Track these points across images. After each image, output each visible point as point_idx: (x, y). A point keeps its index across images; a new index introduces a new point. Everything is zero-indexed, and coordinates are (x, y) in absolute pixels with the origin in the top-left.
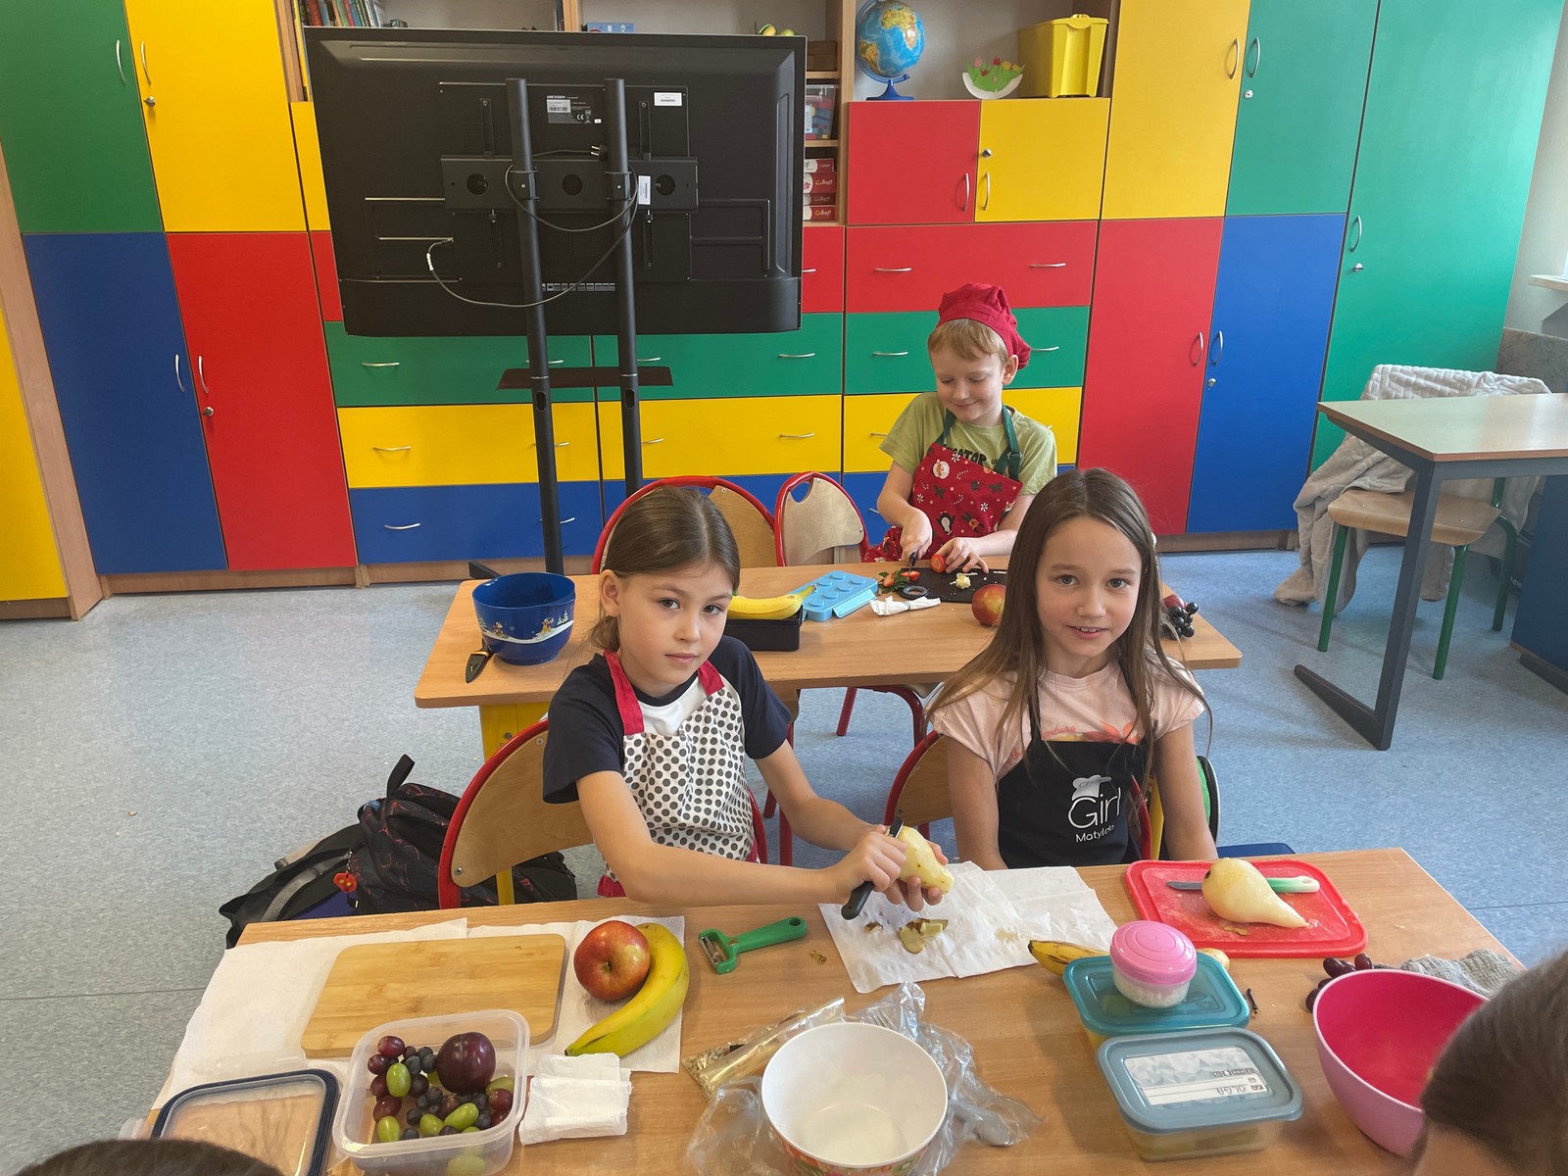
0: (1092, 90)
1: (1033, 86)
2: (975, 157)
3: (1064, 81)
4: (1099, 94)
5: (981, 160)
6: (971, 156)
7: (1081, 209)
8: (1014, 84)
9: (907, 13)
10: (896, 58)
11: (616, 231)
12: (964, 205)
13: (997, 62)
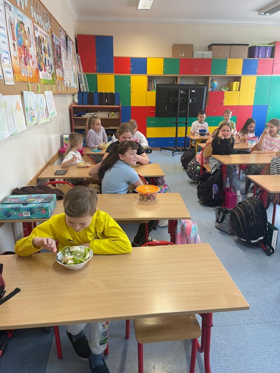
0: (238, 90)
1: (230, 90)
2: (224, 98)
3: (234, 89)
4: (238, 91)
5: (225, 98)
6: (223, 98)
7: (236, 104)
8: (228, 89)
9: (216, 81)
10: (214, 86)
11: (187, 106)
12: (222, 103)
13: (226, 87)
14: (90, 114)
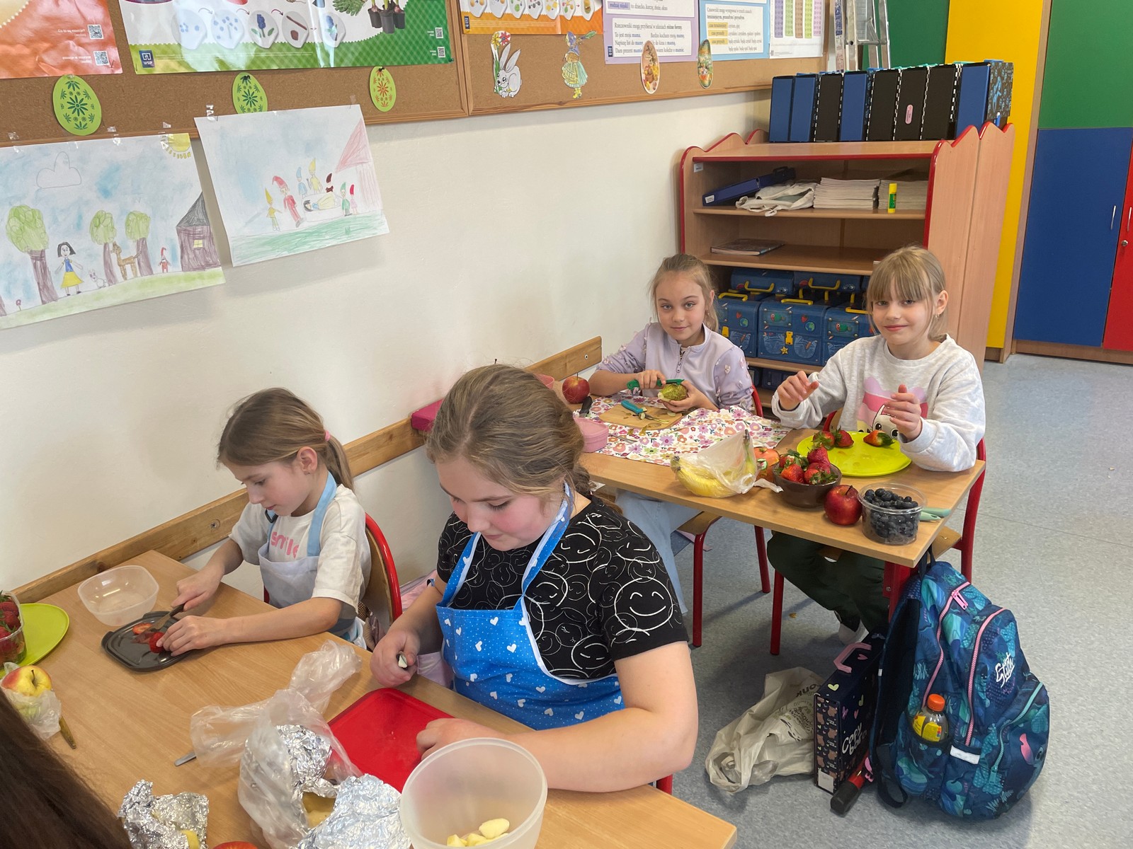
14: (779, 195)
